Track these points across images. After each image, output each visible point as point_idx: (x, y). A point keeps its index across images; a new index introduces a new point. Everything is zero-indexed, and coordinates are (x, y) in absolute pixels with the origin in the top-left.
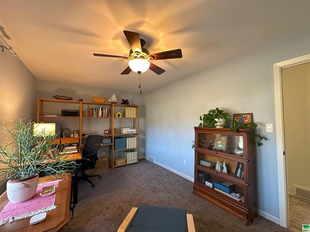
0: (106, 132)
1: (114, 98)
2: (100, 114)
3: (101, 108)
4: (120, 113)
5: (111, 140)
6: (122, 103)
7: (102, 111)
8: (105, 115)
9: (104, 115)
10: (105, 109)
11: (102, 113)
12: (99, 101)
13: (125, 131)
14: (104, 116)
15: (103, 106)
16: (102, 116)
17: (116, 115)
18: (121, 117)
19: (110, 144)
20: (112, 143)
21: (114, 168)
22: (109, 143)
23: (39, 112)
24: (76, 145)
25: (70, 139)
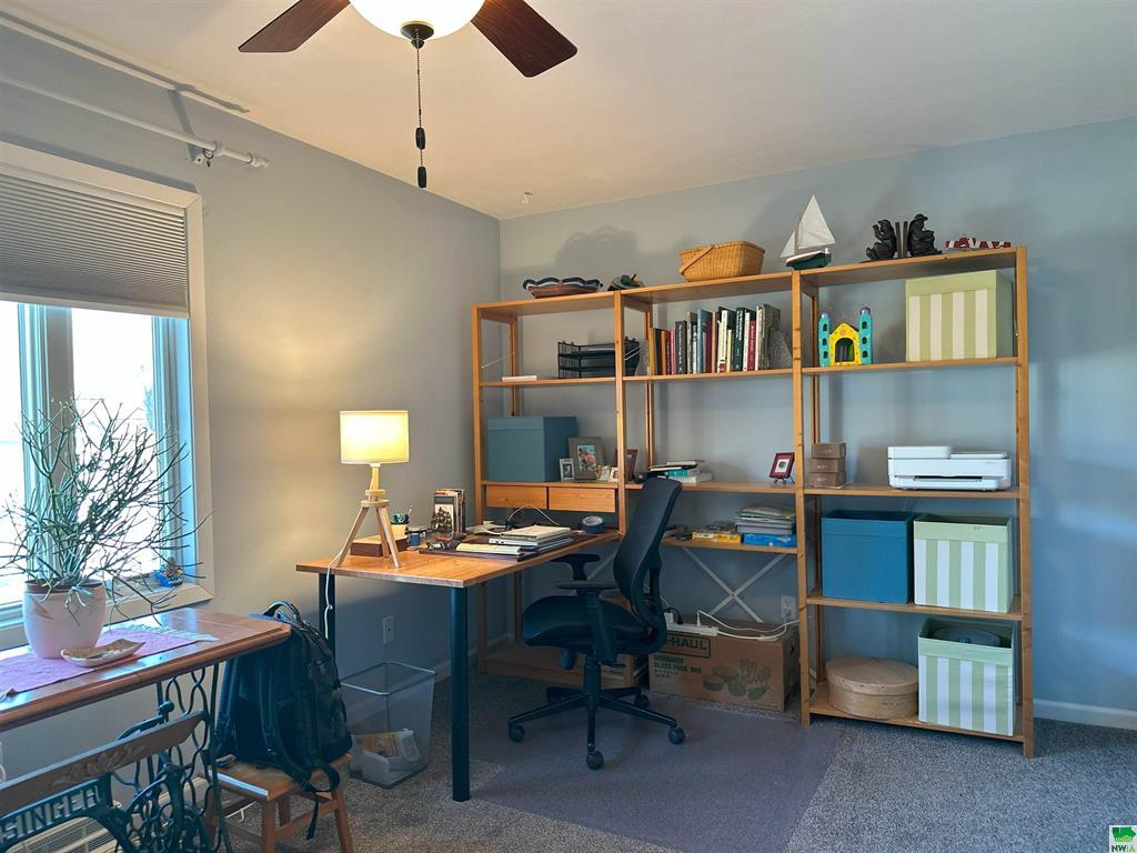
0: (778, 470)
1: (814, 232)
2: (724, 352)
3: (725, 313)
4: (850, 334)
5: (788, 525)
6: (874, 255)
7: (734, 333)
8: (752, 354)
9: (746, 355)
10: (753, 318)
11: (737, 345)
12: (708, 273)
13: (907, 468)
14: (745, 365)
15: (734, 302)
16: (737, 361)
17: (822, 350)
18: (858, 357)
19: (783, 545)
20: (793, 544)
21: (815, 717)
22: (776, 543)
23: (480, 364)
24: (599, 520)
25: (584, 493)
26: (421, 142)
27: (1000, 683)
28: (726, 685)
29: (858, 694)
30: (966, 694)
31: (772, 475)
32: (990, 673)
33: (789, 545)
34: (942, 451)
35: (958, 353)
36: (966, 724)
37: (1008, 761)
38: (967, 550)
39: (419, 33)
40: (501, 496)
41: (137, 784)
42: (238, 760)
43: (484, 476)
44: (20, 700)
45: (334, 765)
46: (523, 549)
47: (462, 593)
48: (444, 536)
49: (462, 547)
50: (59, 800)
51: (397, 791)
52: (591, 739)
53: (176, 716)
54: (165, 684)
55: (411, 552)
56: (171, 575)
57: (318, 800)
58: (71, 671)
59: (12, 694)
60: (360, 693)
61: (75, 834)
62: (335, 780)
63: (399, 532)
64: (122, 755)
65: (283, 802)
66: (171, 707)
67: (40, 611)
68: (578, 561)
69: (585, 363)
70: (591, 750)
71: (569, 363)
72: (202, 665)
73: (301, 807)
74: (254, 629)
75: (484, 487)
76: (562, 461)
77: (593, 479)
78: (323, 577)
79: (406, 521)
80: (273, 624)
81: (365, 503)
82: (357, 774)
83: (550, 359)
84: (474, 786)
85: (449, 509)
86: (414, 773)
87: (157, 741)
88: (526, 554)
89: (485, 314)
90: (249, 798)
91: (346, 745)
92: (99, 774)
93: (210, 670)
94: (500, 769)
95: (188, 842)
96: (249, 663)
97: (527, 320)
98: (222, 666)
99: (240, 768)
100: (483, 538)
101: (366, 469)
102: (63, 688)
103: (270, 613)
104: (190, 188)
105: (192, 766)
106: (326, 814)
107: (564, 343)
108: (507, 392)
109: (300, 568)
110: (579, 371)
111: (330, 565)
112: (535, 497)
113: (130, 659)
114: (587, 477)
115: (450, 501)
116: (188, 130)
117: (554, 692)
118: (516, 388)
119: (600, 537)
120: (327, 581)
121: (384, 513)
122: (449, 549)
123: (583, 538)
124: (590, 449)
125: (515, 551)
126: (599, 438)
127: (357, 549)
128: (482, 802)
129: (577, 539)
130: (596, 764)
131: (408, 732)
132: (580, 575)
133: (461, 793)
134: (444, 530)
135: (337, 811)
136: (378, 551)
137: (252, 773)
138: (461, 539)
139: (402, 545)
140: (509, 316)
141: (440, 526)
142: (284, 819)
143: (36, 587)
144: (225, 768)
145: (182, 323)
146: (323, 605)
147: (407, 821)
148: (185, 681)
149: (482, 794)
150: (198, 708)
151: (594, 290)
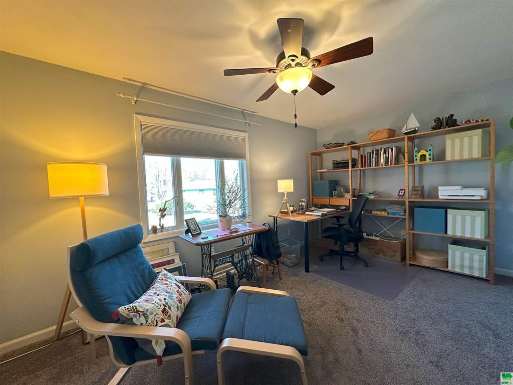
0: (400, 194)
1: (413, 123)
2: (382, 160)
3: (383, 149)
4: (425, 153)
5: (404, 210)
6: (434, 128)
7: (386, 155)
8: (391, 160)
9: (390, 161)
10: (392, 150)
11: (387, 158)
12: (377, 138)
13: (445, 193)
14: (389, 164)
15: (385, 146)
16: (387, 163)
17: (415, 158)
18: (428, 160)
19: (401, 215)
20: (405, 215)
21: (411, 265)
22: (399, 214)
23: (311, 167)
24: (344, 208)
25: (340, 200)
26: (296, 117)
27: (481, 261)
28: (382, 254)
29: (426, 260)
30: (467, 263)
31: (398, 195)
32: (476, 257)
33: (403, 215)
34: (459, 187)
35: (466, 156)
36: (467, 272)
37: (483, 285)
38: (468, 219)
39: (295, 92)
40: (316, 201)
41: (238, 258)
42: (258, 256)
43: (312, 196)
44: (219, 237)
45: (278, 259)
46: (322, 214)
47: (307, 223)
48: (302, 210)
49: (306, 213)
50: (225, 258)
51: (292, 268)
52: (341, 262)
53: (245, 245)
54: (243, 237)
55: (294, 214)
56: (244, 216)
57: (274, 267)
58: (227, 232)
59: (217, 236)
60: (284, 245)
61: (227, 267)
62: (278, 262)
63: (291, 209)
64: (236, 251)
65: (267, 266)
66: (244, 243)
67: (221, 221)
68: (338, 218)
69: (340, 165)
70: (341, 265)
71: (336, 165)
72: (251, 234)
73: (271, 268)
74: (260, 228)
75: (313, 199)
76: (334, 192)
77: (343, 197)
78: (274, 218)
79: (293, 206)
80: (264, 227)
81: (283, 201)
82: (283, 263)
83: (331, 165)
84: (310, 270)
85: (303, 204)
86: (296, 265)
87: (242, 249)
88: (323, 215)
89: (313, 154)
90: (261, 264)
91: (280, 255)
92: (232, 254)
93: (252, 235)
94: (317, 267)
95: (248, 271)
96: (260, 235)
97: (324, 155)
98: (254, 235)
99: (258, 257)
100: (312, 211)
101: (284, 193)
102: (225, 236)
103: (264, 225)
104: (246, 132)
105: (249, 255)
106: (276, 271)
107: (334, 161)
108: (319, 174)
109: (269, 216)
110: (339, 168)
111: (276, 215)
112: (327, 201)
113: (237, 231)
114: (341, 196)
115: (304, 202)
116: (245, 120)
117: (331, 250)
118: (321, 173)
119: (344, 212)
120: (275, 219)
121: (287, 204)
122: (303, 213)
123: (339, 212)
124: (342, 188)
125: (320, 214)
126: (345, 186)
127: (282, 212)
128: (312, 274)
129: (337, 212)
130: (342, 269)
131: (294, 255)
132: (338, 221)
133: (307, 271)
134: (302, 209)
135: (278, 270)
136: (287, 213)
137: (261, 259)
138: (307, 211)
139: (292, 212)
140: (319, 154)
141: (301, 208)
142: (267, 270)
143: (221, 216)
144: (255, 257)
145: (245, 161)
146: (275, 225)
147: (294, 275)
148: (247, 237)
149: (312, 272)
150: (250, 244)
151: (343, 146)
